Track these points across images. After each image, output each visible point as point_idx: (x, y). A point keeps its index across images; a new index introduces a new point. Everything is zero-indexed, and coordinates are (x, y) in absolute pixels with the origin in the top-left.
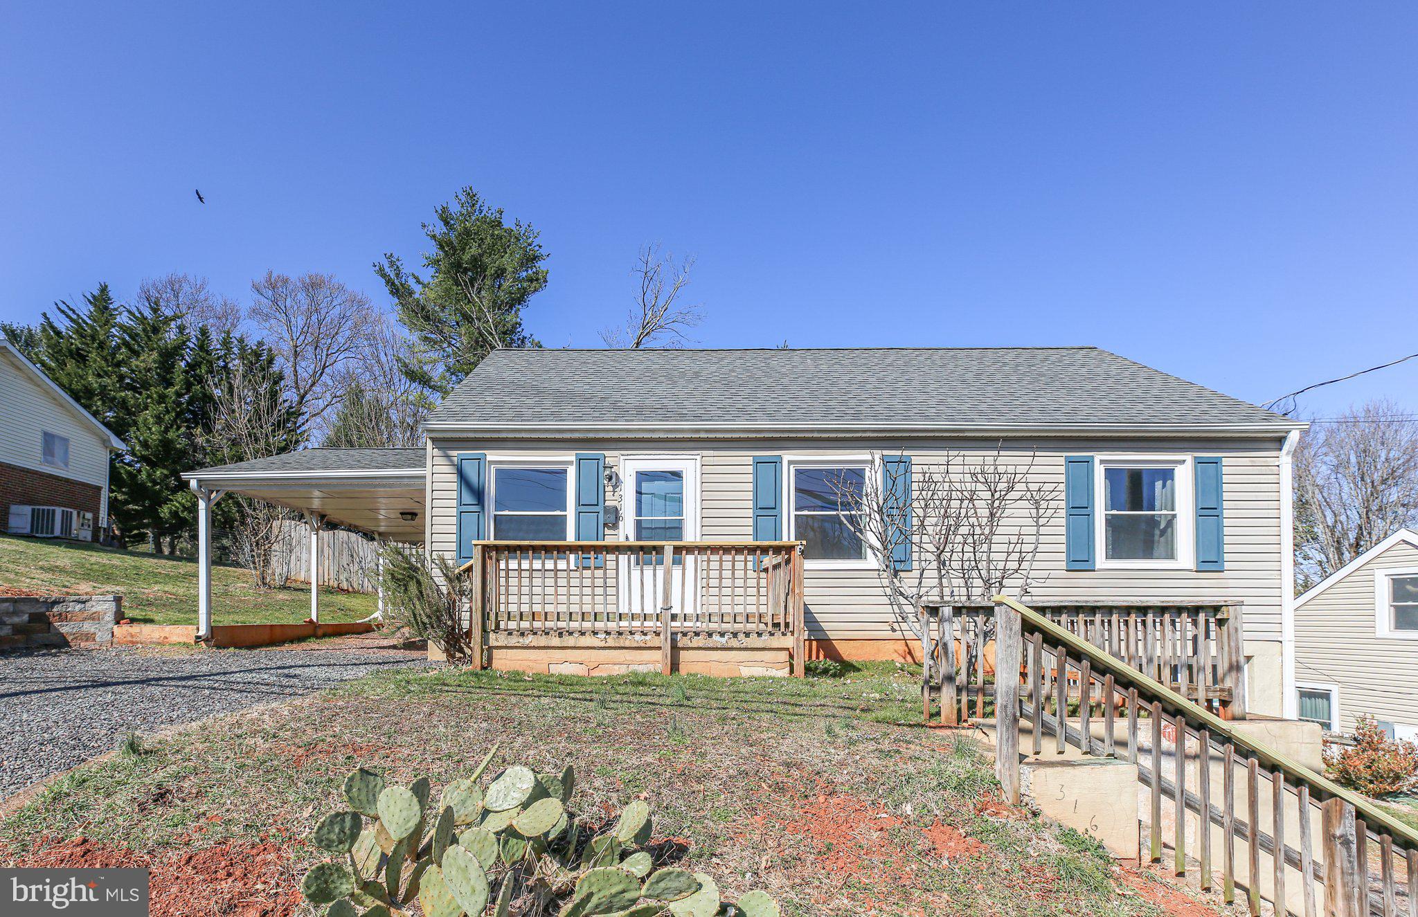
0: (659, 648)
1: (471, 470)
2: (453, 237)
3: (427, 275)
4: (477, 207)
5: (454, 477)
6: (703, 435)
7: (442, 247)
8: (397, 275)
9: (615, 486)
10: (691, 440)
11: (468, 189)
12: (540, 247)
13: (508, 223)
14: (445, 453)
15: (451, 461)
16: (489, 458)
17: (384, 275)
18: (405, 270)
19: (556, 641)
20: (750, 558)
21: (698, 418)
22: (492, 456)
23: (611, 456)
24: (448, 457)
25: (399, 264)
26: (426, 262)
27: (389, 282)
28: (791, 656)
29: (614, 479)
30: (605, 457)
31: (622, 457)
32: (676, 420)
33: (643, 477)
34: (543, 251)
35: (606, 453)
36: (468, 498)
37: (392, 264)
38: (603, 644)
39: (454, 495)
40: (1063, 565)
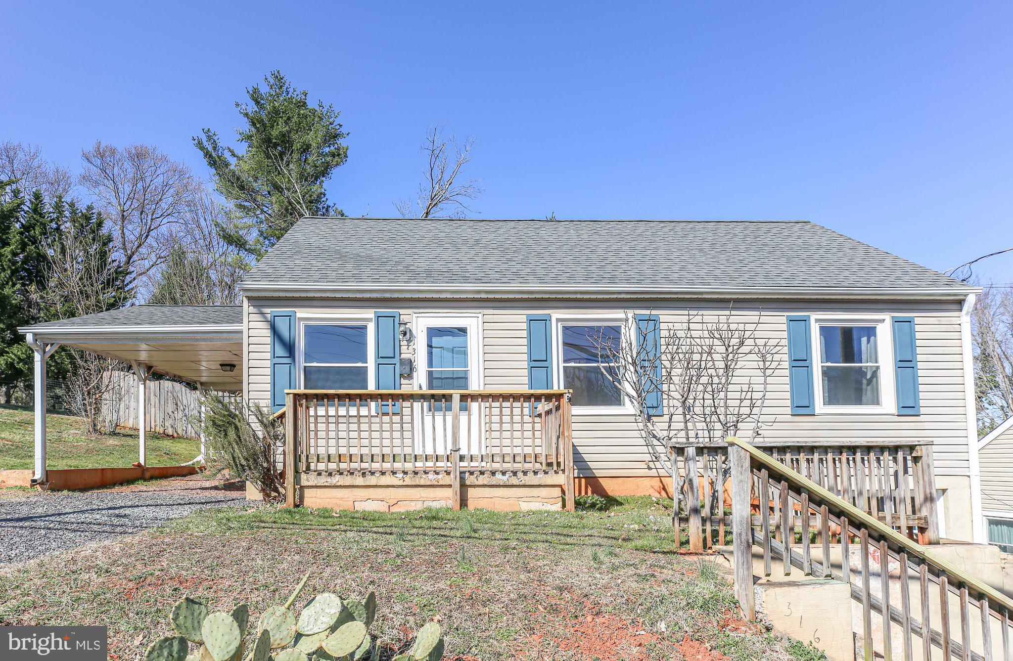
0: (450, 486)
1: (283, 326)
2: (264, 115)
3: (242, 149)
4: (284, 88)
5: (268, 333)
6: (484, 296)
7: (254, 124)
8: (215, 148)
9: (409, 341)
10: (474, 300)
11: (276, 73)
12: (341, 126)
13: (312, 104)
14: (259, 310)
15: (265, 318)
16: (299, 315)
17: (202, 148)
18: (221, 144)
19: (359, 481)
20: (526, 404)
21: (479, 280)
22: (302, 313)
23: (406, 314)
24: (262, 314)
25: (215, 138)
26: (239, 137)
27: (208, 155)
28: (563, 492)
29: (408, 335)
30: (400, 315)
31: (415, 315)
32: (460, 282)
33: (433, 332)
34: (343, 130)
35: (401, 311)
36: (280, 351)
37: (209, 138)
38: (401, 483)
39: (268, 348)
40: (789, 410)
